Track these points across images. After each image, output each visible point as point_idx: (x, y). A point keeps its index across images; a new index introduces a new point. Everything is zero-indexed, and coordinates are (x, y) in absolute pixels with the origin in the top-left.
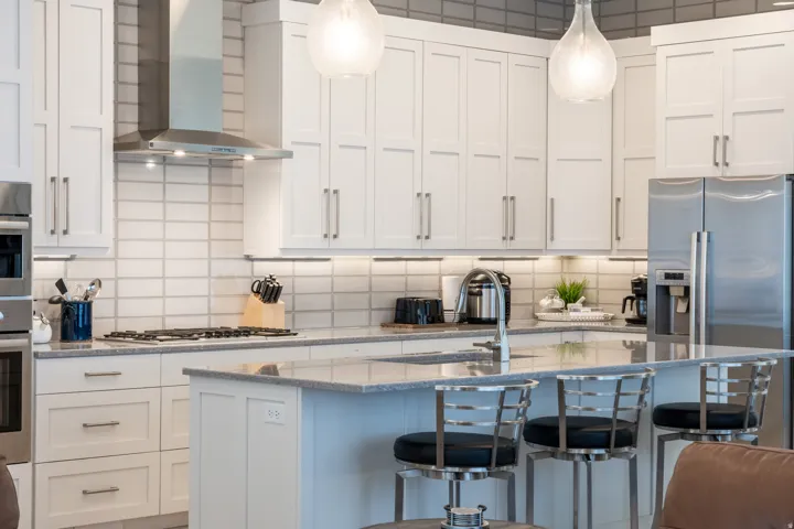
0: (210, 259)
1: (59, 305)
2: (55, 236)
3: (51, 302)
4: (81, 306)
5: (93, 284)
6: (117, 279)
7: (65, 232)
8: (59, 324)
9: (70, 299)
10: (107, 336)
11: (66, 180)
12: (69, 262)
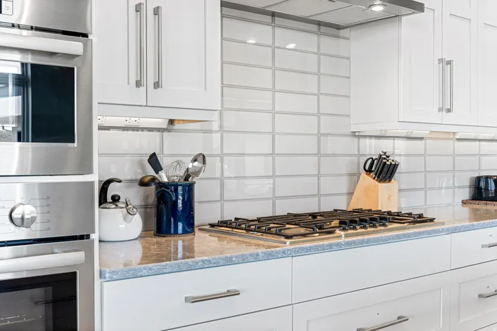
0: (320, 135)
1: (153, 187)
2: (143, 89)
3: (143, 183)
4: (180, 188)
5: (195, 160)
6: (222, 156)
7: (157, 85)
8: (153, 211)
9: (165, 180)
10: (212, 225)
11: (157, 11)
12: (165, 134)
